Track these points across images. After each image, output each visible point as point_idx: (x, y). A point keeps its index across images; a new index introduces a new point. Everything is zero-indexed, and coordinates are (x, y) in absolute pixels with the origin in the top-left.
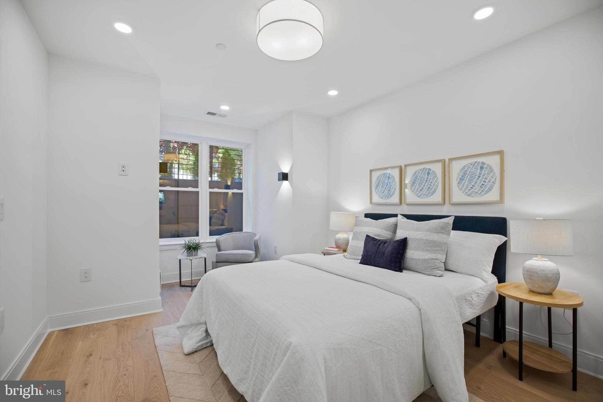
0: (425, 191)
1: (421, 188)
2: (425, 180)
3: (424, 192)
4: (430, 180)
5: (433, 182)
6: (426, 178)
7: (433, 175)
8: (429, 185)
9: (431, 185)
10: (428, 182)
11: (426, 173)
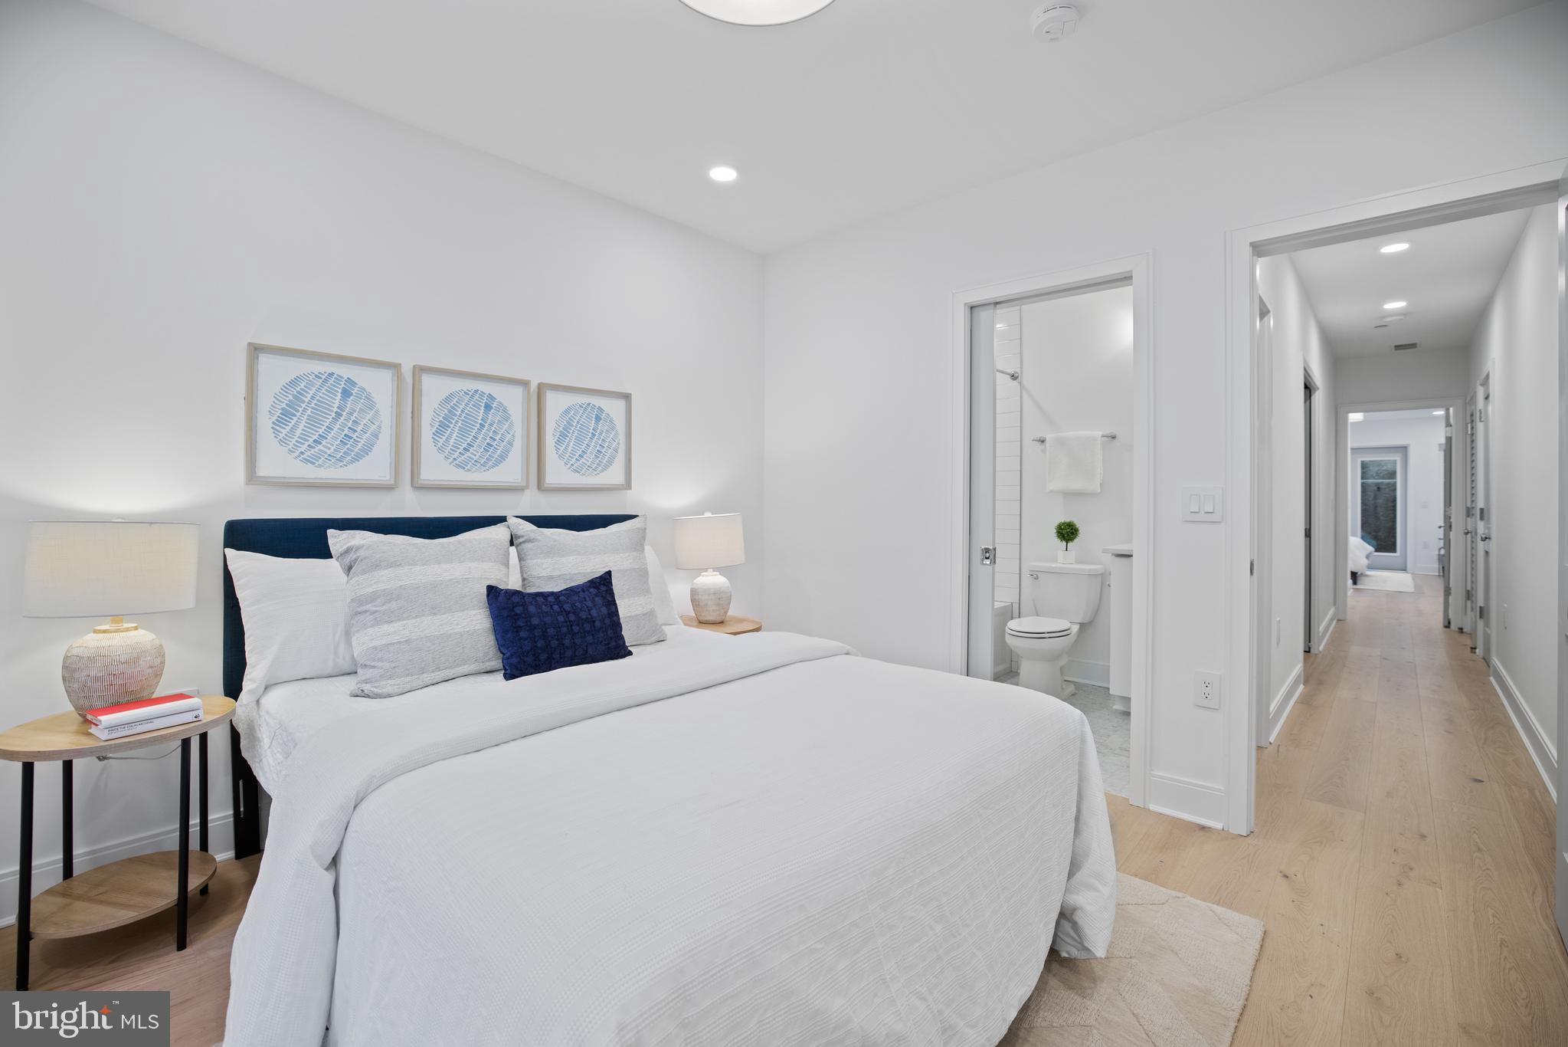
0: (477, 451)
1: (466, 443)
2: (477, 423)
3: (475, 455)
4: (491, 425)
5: (500, 433)
6: (480, 418)
7: (500, 414)
8: (488, 438)
9: (495, 440)
10: (485, 429)
11: (481, 406)
